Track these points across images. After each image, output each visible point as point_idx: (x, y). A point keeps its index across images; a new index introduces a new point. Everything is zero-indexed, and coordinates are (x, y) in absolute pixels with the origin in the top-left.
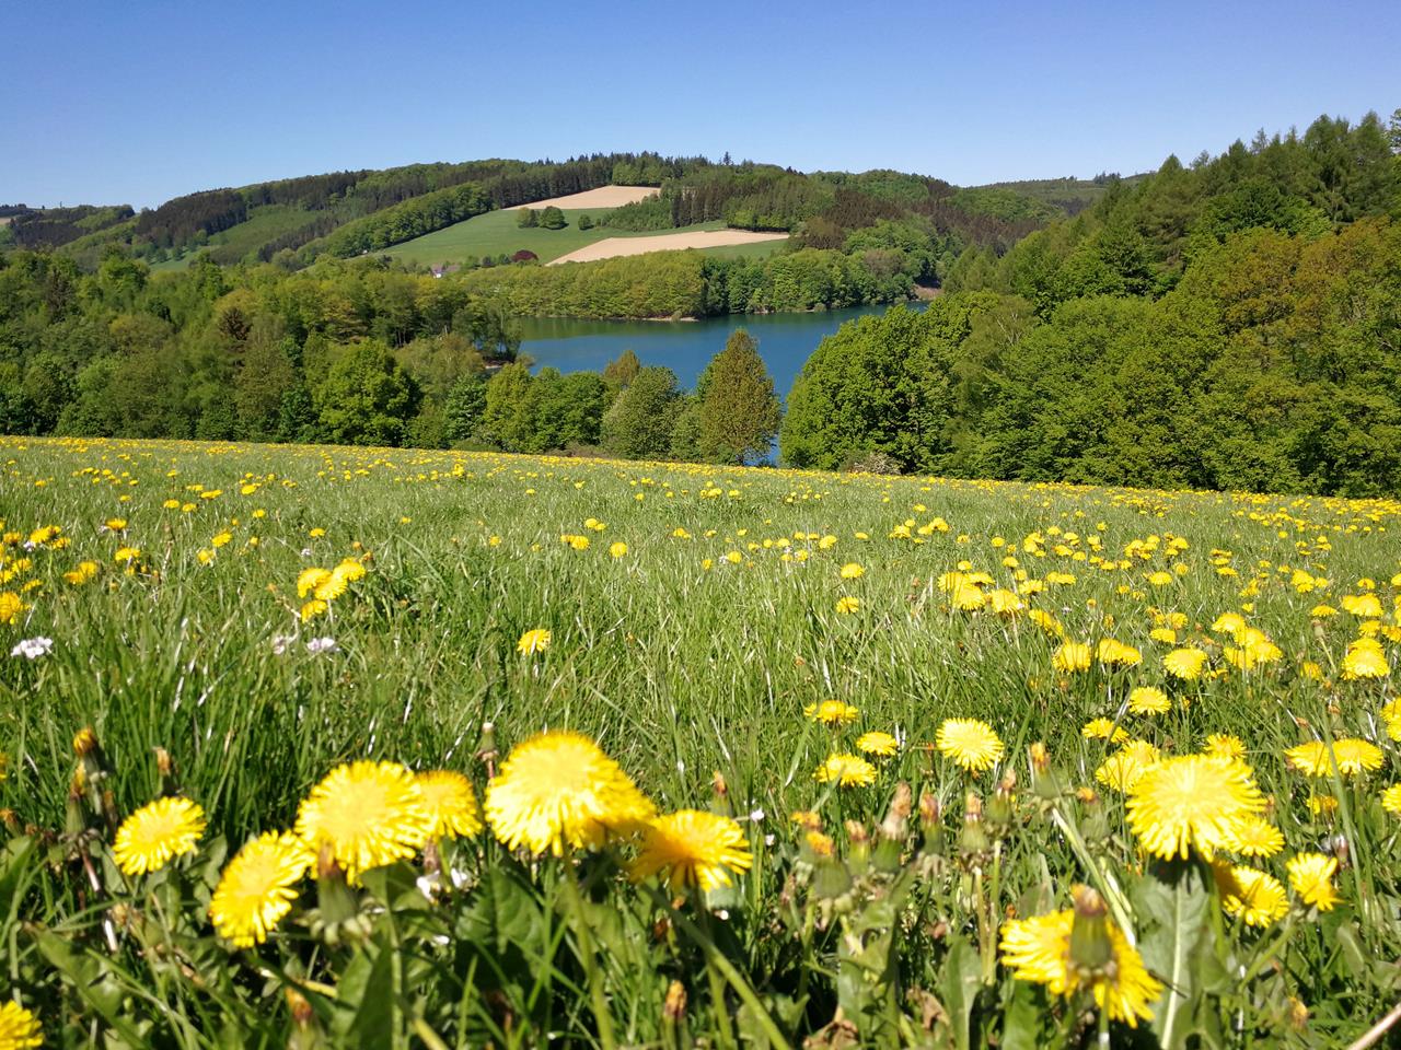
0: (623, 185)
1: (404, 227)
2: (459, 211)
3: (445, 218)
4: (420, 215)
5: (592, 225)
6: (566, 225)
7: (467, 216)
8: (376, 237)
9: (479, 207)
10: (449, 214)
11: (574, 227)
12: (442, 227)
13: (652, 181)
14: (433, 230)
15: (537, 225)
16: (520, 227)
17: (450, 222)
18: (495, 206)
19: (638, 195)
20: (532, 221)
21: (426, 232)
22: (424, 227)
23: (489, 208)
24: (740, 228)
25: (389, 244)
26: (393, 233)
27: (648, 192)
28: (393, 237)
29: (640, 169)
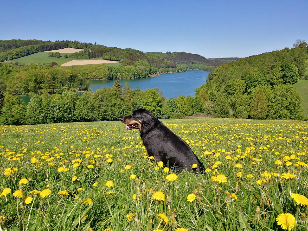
0: (72, 48)
1: (17, 55)
2: (31, 52)
4: (21, 52)
5: (67, 57)
6: (61, 57)
7: (33, 53)
8: (9, 57)
9: (36, 51)
10: (28, 52)
11: (63, 57)
12: (27, 55)
13: (80, 47)
14: (24, 56)
15: (53, 56)
16: (49, 56)
17: (29, 54)
18: (40, 51)
19: (78, 51)
20: (52, 55)
21: (22, 56)
23: (38, 51)
24: (106, 60)
25: (13, 59)
26: (14, 56)
27: (81, 50)
28: (14, 57)
29: (76, 45)
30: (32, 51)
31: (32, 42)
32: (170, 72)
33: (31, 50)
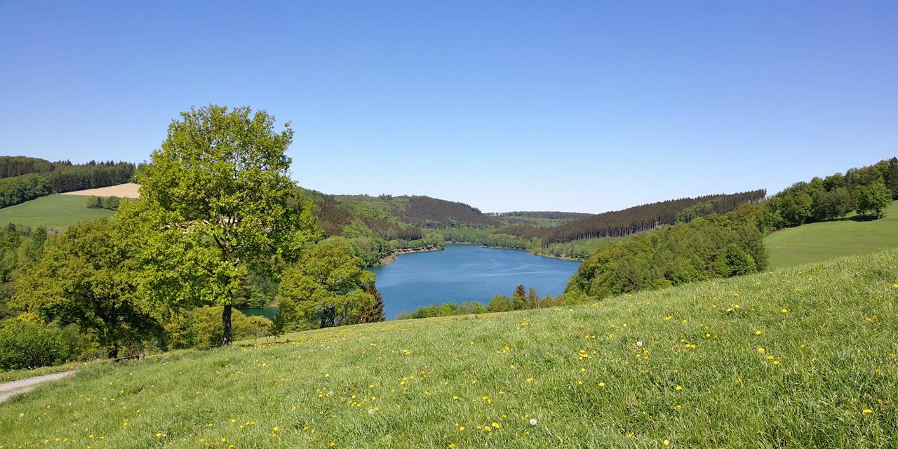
2: (30, 193)
3: (20, 197)
7: (35, 197)
9: (43, 191)
10: (23, 194)
12: (18, 203)
14: (11, 204)
15: (102, 207)
16: (88, 207)
17: (23, 199)
18: (54, 191)
20: (98, 204)
21: (6, 206)
22: (4, 202)
23: (50, 192)
30: (32, 191)
33: (30, 189)
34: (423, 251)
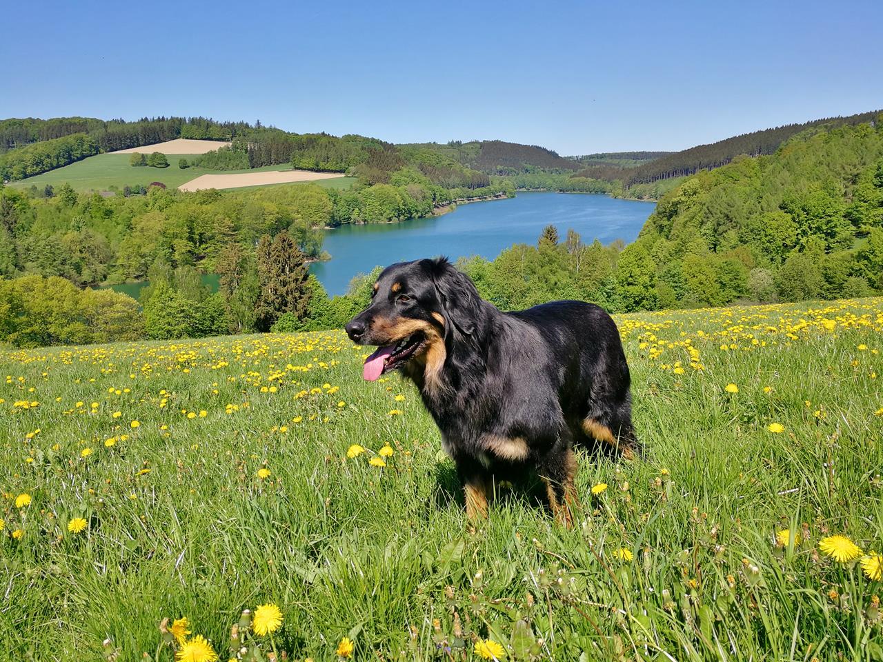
0: (191, 138)
1: (37, 164)
2: (77, 154)
3: (67, 158)
4: (48, 156)
5: (187, 165)
6: (169, 165)
7: (83, 157)
8: (15, 171)
9: (90, 151)
10: (70, 155)
11: (174, 166)
12: (66, 164)
13: (217, 137)
14: (58, 166)
15: (146, 165)
16: (134, 166)
17: (71, 161)
18: (102, 150)
19: (215, 146)
20: (142, 161)
21: (53, 168)
22: (51, 164)
23: (98, 152)
25: (26, 176)
26: (29, 168)
27: (223, 144)
28: (29, 170)
29: (203, 129)
30: (79, 152)
31: (71, 124)
32: (476, 200)
33: (77, 150)
34: (490, 199)
